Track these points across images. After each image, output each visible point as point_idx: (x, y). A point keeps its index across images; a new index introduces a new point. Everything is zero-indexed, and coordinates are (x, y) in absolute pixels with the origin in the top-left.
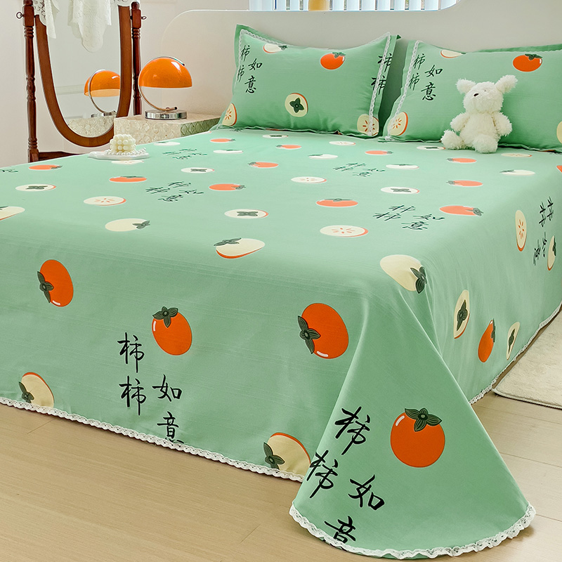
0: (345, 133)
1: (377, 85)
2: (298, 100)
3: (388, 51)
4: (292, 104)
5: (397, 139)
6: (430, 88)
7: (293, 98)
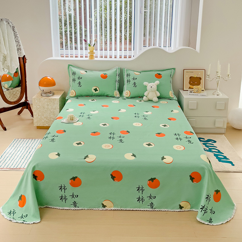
0: (111, 96)
1: (117, 82)
2: (96, 88)
3: (118, 72)
4: (94, 89)
5: (128, 98)
6: (135, 84)
7: (95, 88)
